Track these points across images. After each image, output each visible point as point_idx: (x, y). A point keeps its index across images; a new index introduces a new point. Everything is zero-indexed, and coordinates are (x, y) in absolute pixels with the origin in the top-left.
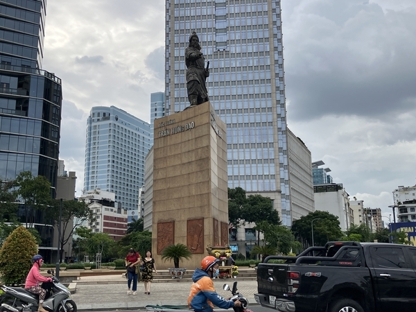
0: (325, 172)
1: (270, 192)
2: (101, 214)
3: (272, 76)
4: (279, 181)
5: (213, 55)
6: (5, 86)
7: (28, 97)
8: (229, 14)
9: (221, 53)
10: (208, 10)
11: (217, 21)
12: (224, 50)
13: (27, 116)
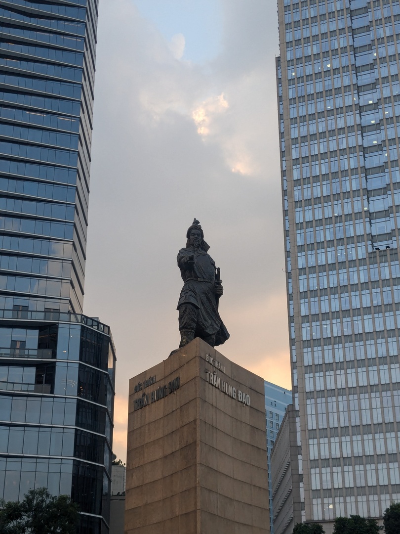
5: (367, 259)
6: (18, 346)
7: (55, 360)
8: (391, 184)
9: (383, 255)
10: (354, 182)
11: (370, 199)
12: (387, 247)
13: (52, 392)
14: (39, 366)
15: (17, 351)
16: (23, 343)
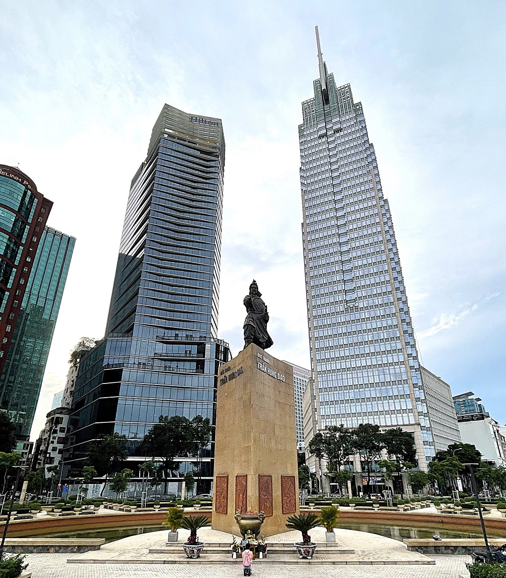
0: (476, 401)
1: (409, 425)
3: (398, 322)
4: (417, 414)
7: (204, 359)
8: (355, 277)
9: (351, 309)
10: (338, 277)
11: (345, 284)
12: (353, 306)
13: (203, 373)
14: (197, 362)
15: (188, 355)
16: (190, 351)
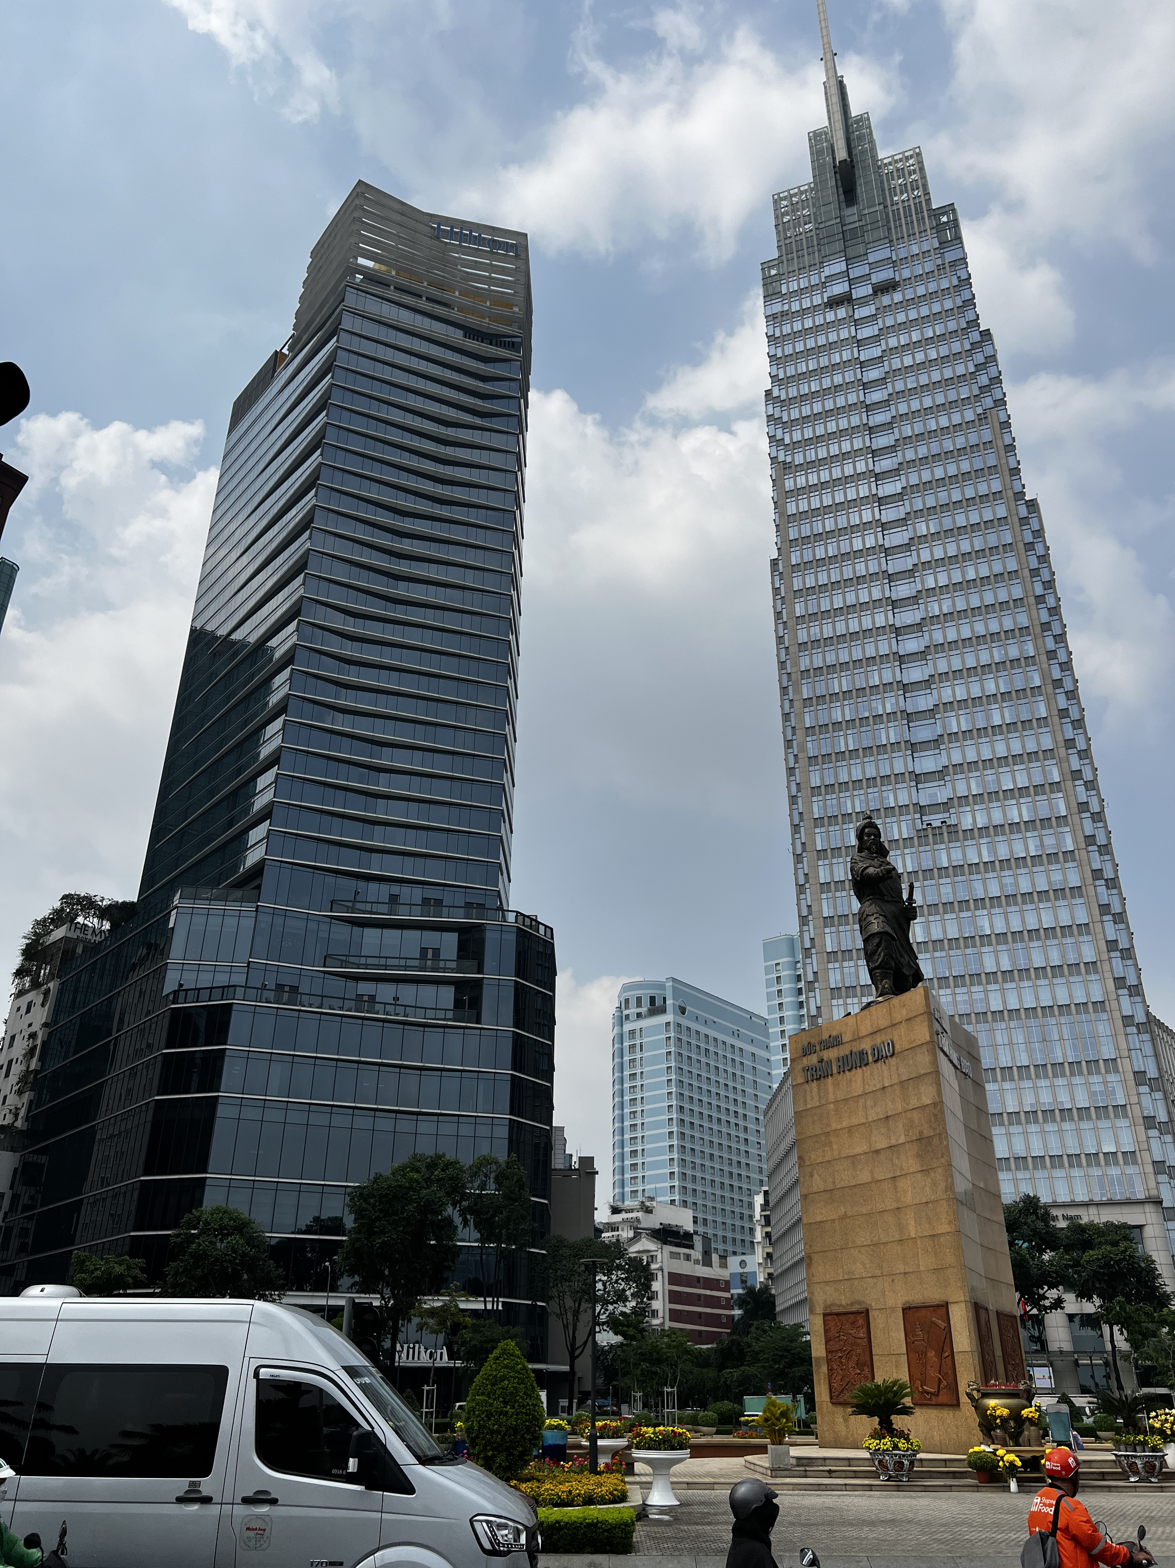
1: (1129, 1203)
2: (661, 1269)
3: (1083, 879)
4: (1149, 1169)
5: (916, 838)
6: (430, 956)
7: (481, 976)
8: (945, 735)
9: (937, 832)
10: (892, 732)
11: (915, 755)
12: (942, 823)
13: (479, 1021)
14: (459, 984)
15: (429, 963)
16: (437, 951)
